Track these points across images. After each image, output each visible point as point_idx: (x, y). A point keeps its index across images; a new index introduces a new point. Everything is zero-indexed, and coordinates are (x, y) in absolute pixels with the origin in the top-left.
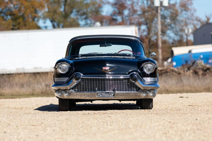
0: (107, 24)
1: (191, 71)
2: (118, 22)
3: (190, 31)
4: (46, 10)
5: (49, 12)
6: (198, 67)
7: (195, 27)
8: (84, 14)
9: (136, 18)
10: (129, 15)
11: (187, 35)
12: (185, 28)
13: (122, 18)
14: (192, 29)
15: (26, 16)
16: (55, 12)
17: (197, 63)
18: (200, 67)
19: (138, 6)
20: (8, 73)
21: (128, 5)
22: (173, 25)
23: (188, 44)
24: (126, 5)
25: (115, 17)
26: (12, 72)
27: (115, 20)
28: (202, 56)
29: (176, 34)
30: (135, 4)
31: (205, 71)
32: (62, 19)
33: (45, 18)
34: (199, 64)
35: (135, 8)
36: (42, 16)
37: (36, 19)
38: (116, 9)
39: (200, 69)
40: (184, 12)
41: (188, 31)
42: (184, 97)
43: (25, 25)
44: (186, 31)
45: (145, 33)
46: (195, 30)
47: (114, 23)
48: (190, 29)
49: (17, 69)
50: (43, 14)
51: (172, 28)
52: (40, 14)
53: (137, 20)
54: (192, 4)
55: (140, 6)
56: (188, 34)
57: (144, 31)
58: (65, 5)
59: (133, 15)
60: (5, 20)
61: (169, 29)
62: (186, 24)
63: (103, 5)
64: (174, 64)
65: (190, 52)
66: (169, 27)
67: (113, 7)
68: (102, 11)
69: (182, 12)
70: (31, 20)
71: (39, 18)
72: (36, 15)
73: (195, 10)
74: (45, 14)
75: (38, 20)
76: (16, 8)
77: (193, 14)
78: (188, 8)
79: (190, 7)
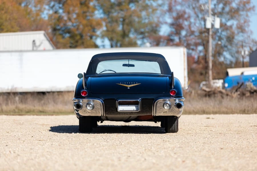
0: (165, 44)
1: (239, 93)
2: (175, 43)
3: (247, 53)
4: (105, 28)
5: (108, 31)
6: (247, 89)
7: (251, 49)
8: (142, 33)
9: (193, 39)
10: (186, 36)
11: (243, 57)
12: (241, 49)
13: (180, 38)
14: (248, 51)
15: (84, 35)
16: (113, 31)
17: (246, 85)
18: (249, 89)
19: (195, 27)
20: (58, 90)
21: (185, 25)
22: (229, 47)
23: (244, 65)
24: (183, 26)
25: (172, 38)
26: (62, 90)
27: (172, 40)
28: (254, 79)
29: (232, 56)
30: (192, 25)
31: (253, 93)
32: (120, 38)
33: (103, 37)
34: (248, 86)
35: (193, 29)
36: (100, 35)
37: (94, 38)
38: (174, 30)
39: (247, 91)
40: (241, 34)
41: (245, 53)
42: (210, 118)
43: (83, 43)
44: (243, 53)
45: (202, 54)
46: (251, 52)
47: (171, 43)
48: (246, 51)
49: (67, 87)
50: (101, 33)
51: (228, 50)
52: (98, 33)
53: (194, 41)
54: (249, 26)
55: (198, 27)
56: (245, 56)
57: (200, 52)
58: (123, 25)
59: (190, 36)
60: (63, 37)
61: (226, 51)
62: (242, 46)
63: (160, 25)
64: (226, 85)
65: (242, 73)
66: (226, 49)
67: (170, 27)
68: (159, 31)
69: (238, 33)
70: (89, 38)
71: (97, 36)
72: (94, 34)
73: (252, 32)
74: (103, 33)
75: (96, 39)
76: (75, 26)
77: (249, 37)
78: (245, 30)
79: (246, 29)
